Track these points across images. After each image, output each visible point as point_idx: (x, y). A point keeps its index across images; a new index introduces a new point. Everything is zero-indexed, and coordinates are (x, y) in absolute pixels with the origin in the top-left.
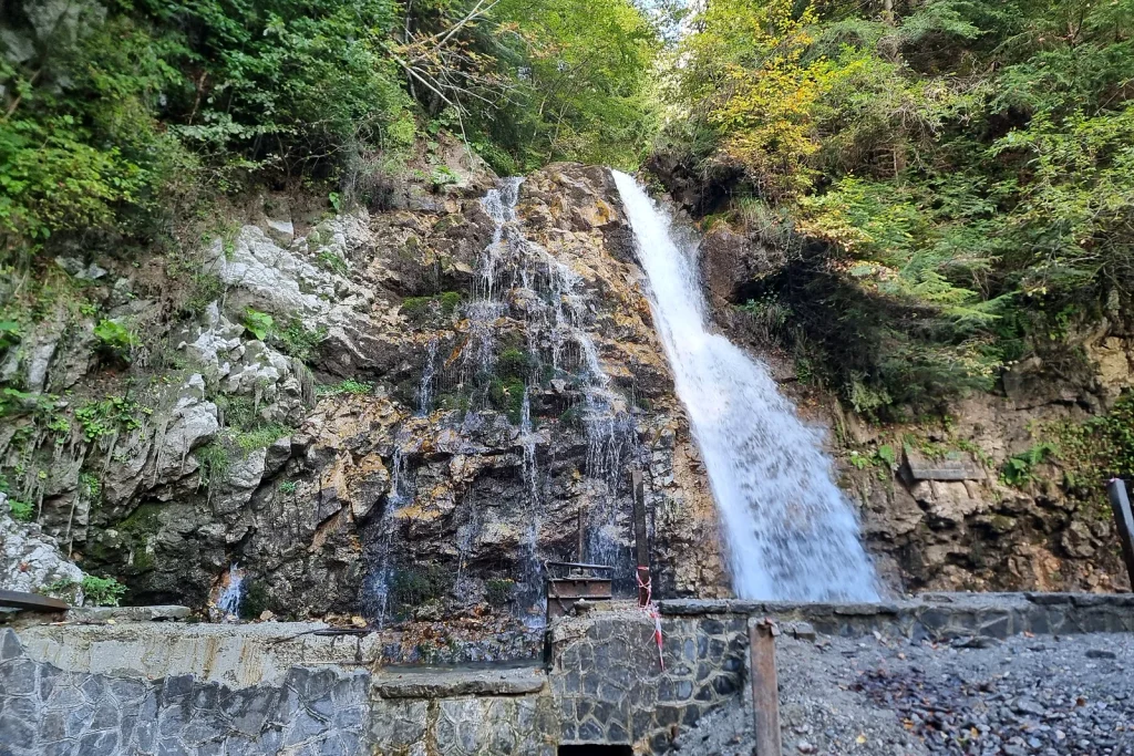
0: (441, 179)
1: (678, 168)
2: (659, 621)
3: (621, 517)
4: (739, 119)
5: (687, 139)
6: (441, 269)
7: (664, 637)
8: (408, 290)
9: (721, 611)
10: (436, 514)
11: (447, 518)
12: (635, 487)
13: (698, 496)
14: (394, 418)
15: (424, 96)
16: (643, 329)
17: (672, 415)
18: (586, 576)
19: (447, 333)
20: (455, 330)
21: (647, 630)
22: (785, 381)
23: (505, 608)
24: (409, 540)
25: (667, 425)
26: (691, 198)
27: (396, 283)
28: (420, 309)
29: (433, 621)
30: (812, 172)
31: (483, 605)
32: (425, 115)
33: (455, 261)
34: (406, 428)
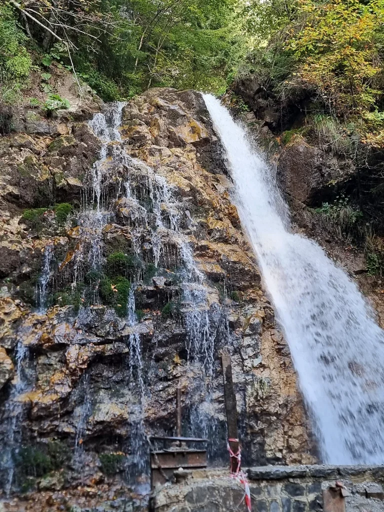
0: (54, 105)
1: (260, 90)
2: (248, 486)
3: (218, 394)
4: (311, 47)
5: (266, 65)
6: (55, 183)
7: (253, 499)
8: (27, 203)
9: (302, 476)
10: (55, 397)
11: (64, 400)
12: (225, 369)
13: (283, 375)
14: (17, 314)
15: (38, 34)
16: (232, 231)
17: (258, 305)
18: (185, 448)
19: (61, 238)
20: (68, 236)
21: (238, 494)
22: (357, 273)
23: (117, 478)
24: (31, 421)
25: (255, 313)
26: (271, 116)
27: (16, 197)
28: (37, 218)
29: (54, 490)
30: (375, 91)
31: (98, 475)
32: (39, 50)
33: (67, 176)
34: (27, 323)
